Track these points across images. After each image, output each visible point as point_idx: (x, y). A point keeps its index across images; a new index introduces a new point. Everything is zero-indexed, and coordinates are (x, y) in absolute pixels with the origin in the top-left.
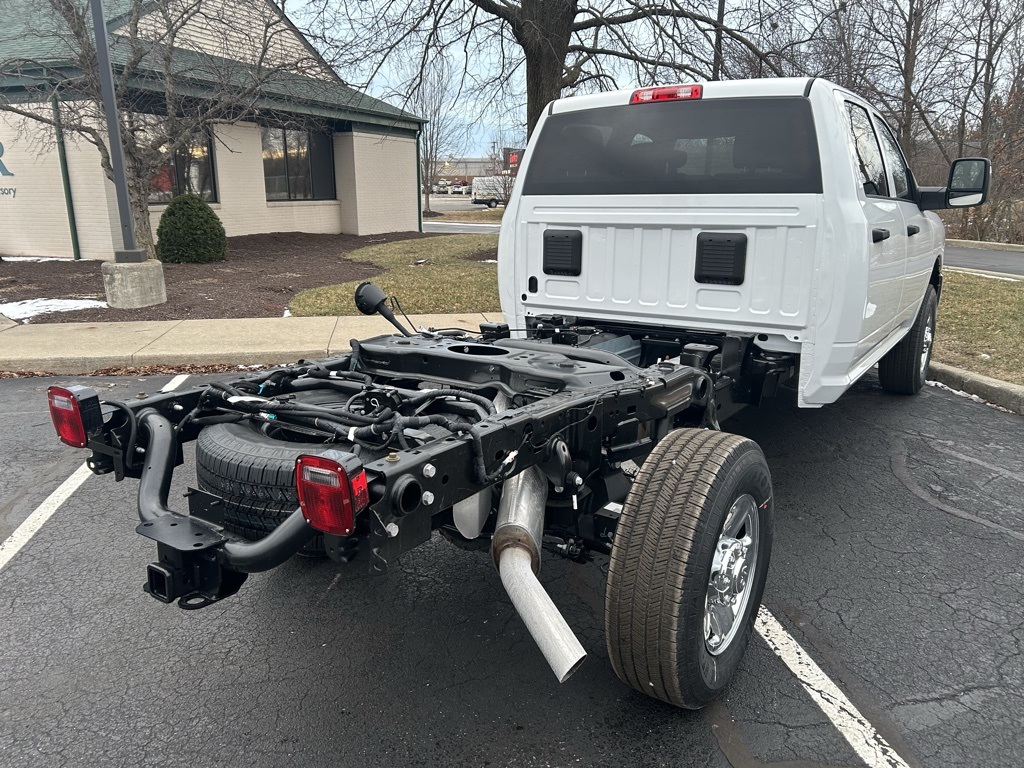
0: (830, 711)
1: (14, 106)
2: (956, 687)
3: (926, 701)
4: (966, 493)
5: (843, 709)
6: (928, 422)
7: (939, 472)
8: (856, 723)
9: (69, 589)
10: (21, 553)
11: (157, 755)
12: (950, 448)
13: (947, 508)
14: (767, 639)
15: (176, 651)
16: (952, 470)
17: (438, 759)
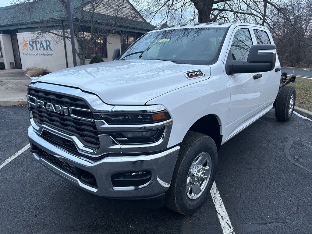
0: (222, 223)
1: (51, 31)
2: (268, 221)
3: (255, 224)
4: (306, 160)
5: (226, 223)
6: (306, 135)
7: (300, 152)
8: (228, 227)
9: (30, 164)
10: (22, 153)
11: (32, 209)
12: (309, 144)
13: (297, 164)
14: (213, 199)
15: (48, 183)
16: (305, 152)
17: (101, 220)
